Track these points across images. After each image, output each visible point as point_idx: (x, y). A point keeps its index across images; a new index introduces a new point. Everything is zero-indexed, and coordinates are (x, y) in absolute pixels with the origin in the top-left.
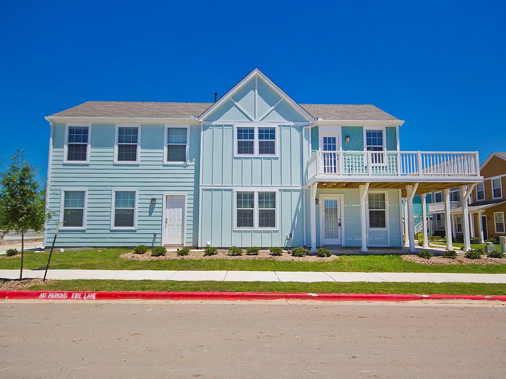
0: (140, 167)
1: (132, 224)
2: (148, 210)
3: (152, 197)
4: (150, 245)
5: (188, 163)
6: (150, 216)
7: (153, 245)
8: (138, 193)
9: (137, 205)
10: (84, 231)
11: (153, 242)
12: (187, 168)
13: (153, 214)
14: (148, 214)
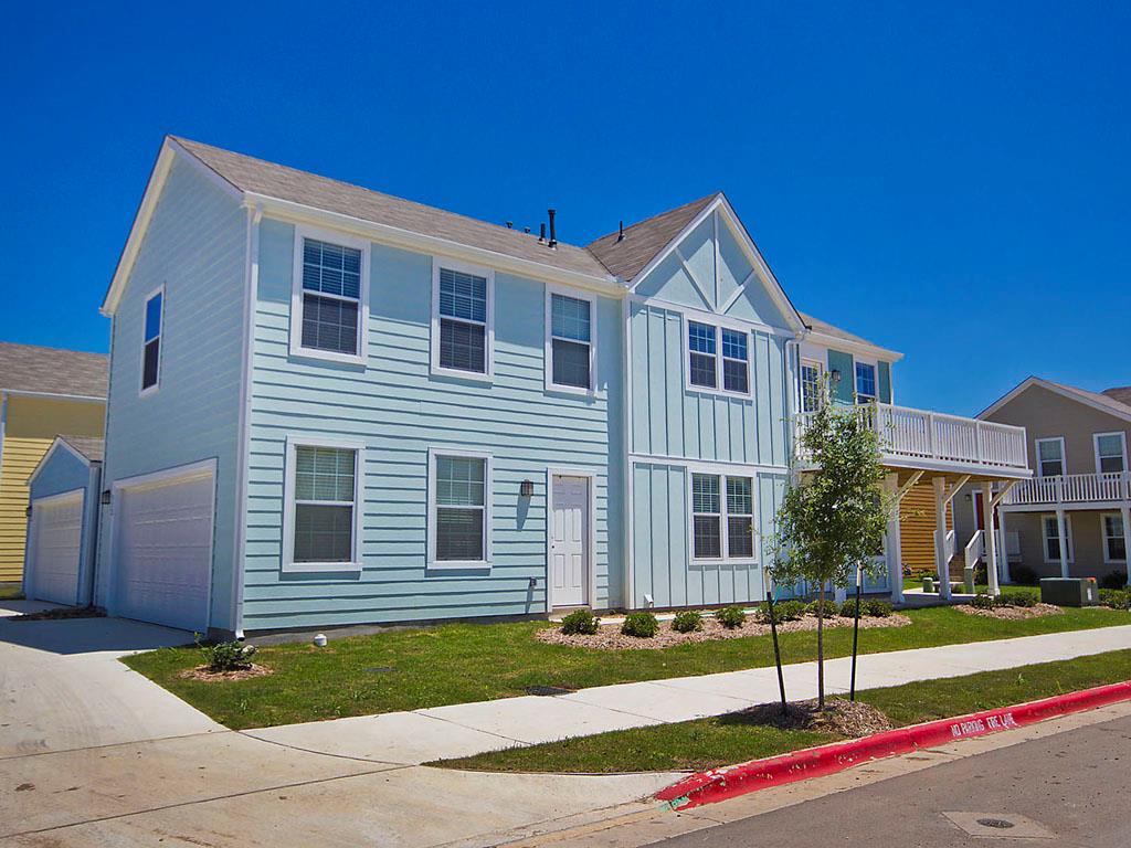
0: (494, 391)
1: (477, 553)
2: (513, 512)
3: (522, 477)
4: (521, 610)
5: (597, 394)
6: (520, 529)
7: (527, 608)
8: (492, 464)
9: (490, 499)
10: (355, 575)
11: (529, 602)
12: (593, 406)
13: (528, 524)
14: (513, 524)
